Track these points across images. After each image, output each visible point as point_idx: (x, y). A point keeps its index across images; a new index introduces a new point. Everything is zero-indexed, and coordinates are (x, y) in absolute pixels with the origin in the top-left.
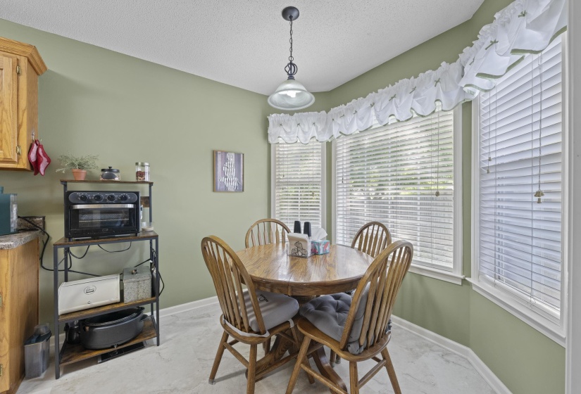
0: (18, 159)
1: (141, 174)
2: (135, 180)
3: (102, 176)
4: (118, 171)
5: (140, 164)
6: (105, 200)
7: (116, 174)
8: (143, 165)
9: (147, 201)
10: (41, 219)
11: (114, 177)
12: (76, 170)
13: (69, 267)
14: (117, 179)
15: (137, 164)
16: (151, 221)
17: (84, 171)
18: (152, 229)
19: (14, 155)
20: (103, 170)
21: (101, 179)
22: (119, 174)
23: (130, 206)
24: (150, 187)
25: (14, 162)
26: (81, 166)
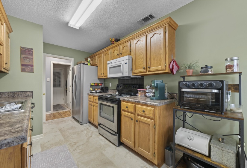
0: (165, 68)
1: (230, 67)
2: (225, 72)
3: (201, 72)
4: (211, 67)
5: (229, 59)
6: (198, 86)
7: (210, 70)
8: (232, 60)
9: (237, 88)
10: (176, 94)
11: (208, 71)
12: (187, 70)
13: (185, 120)
14: (210, 73)
15: (226, 60)
16: (240, 104)
17: (191, 70)
18: (240, 111)
19: (164, 67)
20: (202, 68)
21: (200, 73)
22: (212, 69)
23: (215, 91)
24: (240, 76)
25: (164, 70)
26: (190, 68)
